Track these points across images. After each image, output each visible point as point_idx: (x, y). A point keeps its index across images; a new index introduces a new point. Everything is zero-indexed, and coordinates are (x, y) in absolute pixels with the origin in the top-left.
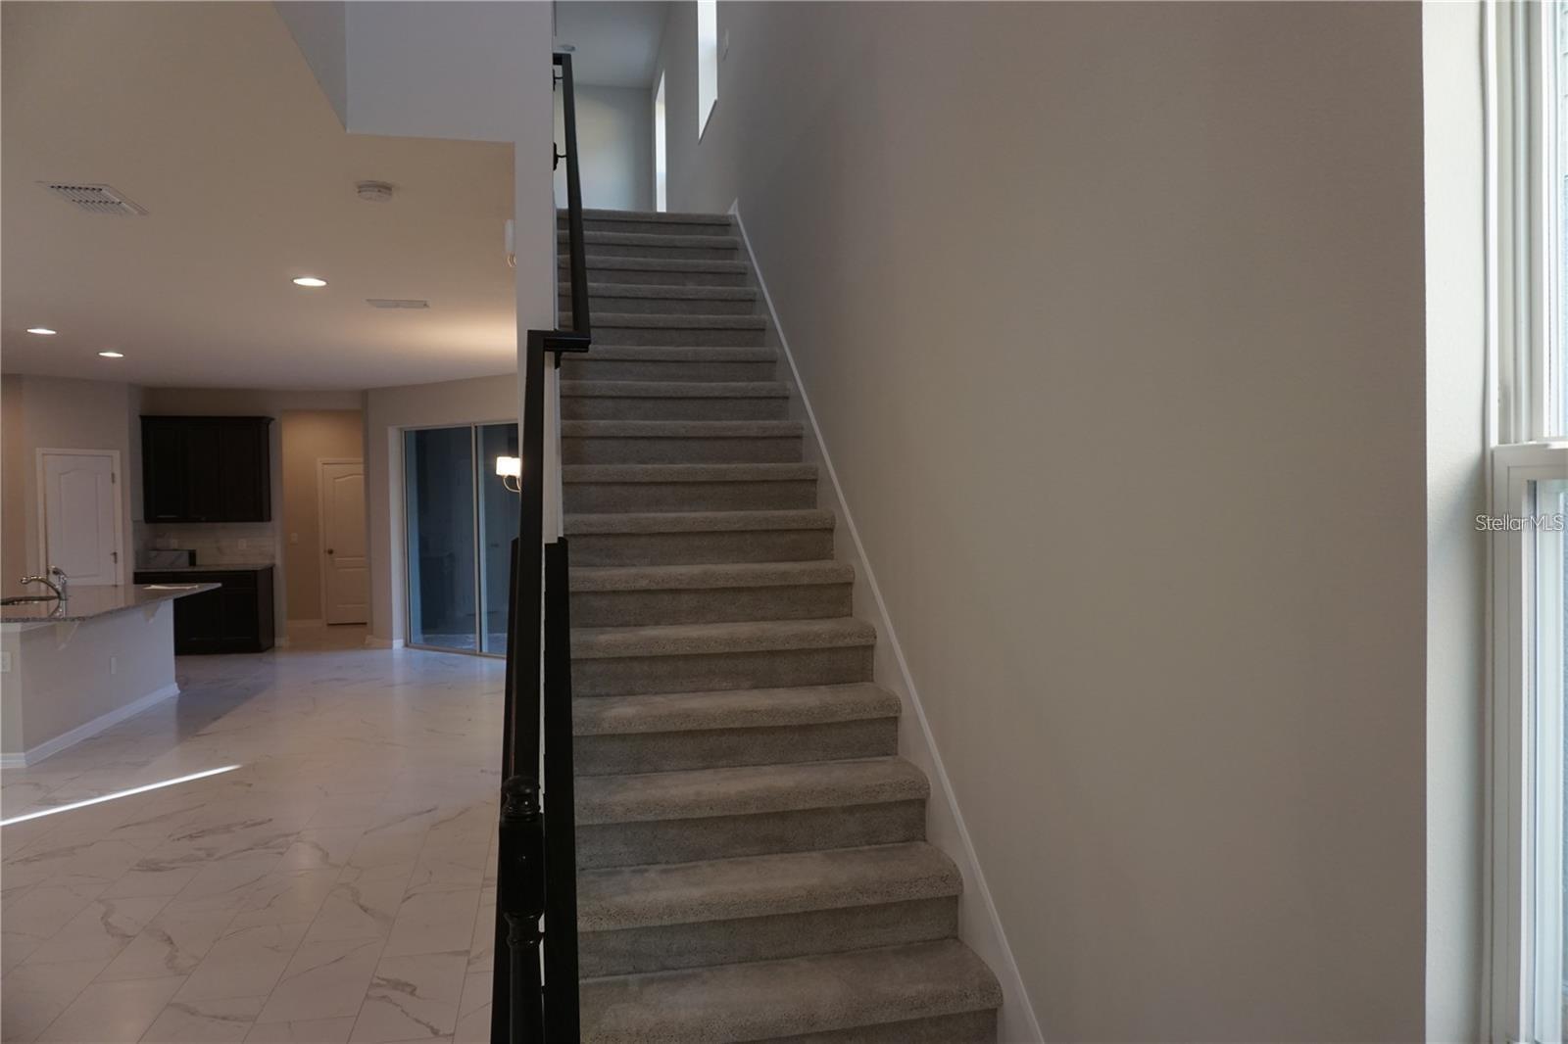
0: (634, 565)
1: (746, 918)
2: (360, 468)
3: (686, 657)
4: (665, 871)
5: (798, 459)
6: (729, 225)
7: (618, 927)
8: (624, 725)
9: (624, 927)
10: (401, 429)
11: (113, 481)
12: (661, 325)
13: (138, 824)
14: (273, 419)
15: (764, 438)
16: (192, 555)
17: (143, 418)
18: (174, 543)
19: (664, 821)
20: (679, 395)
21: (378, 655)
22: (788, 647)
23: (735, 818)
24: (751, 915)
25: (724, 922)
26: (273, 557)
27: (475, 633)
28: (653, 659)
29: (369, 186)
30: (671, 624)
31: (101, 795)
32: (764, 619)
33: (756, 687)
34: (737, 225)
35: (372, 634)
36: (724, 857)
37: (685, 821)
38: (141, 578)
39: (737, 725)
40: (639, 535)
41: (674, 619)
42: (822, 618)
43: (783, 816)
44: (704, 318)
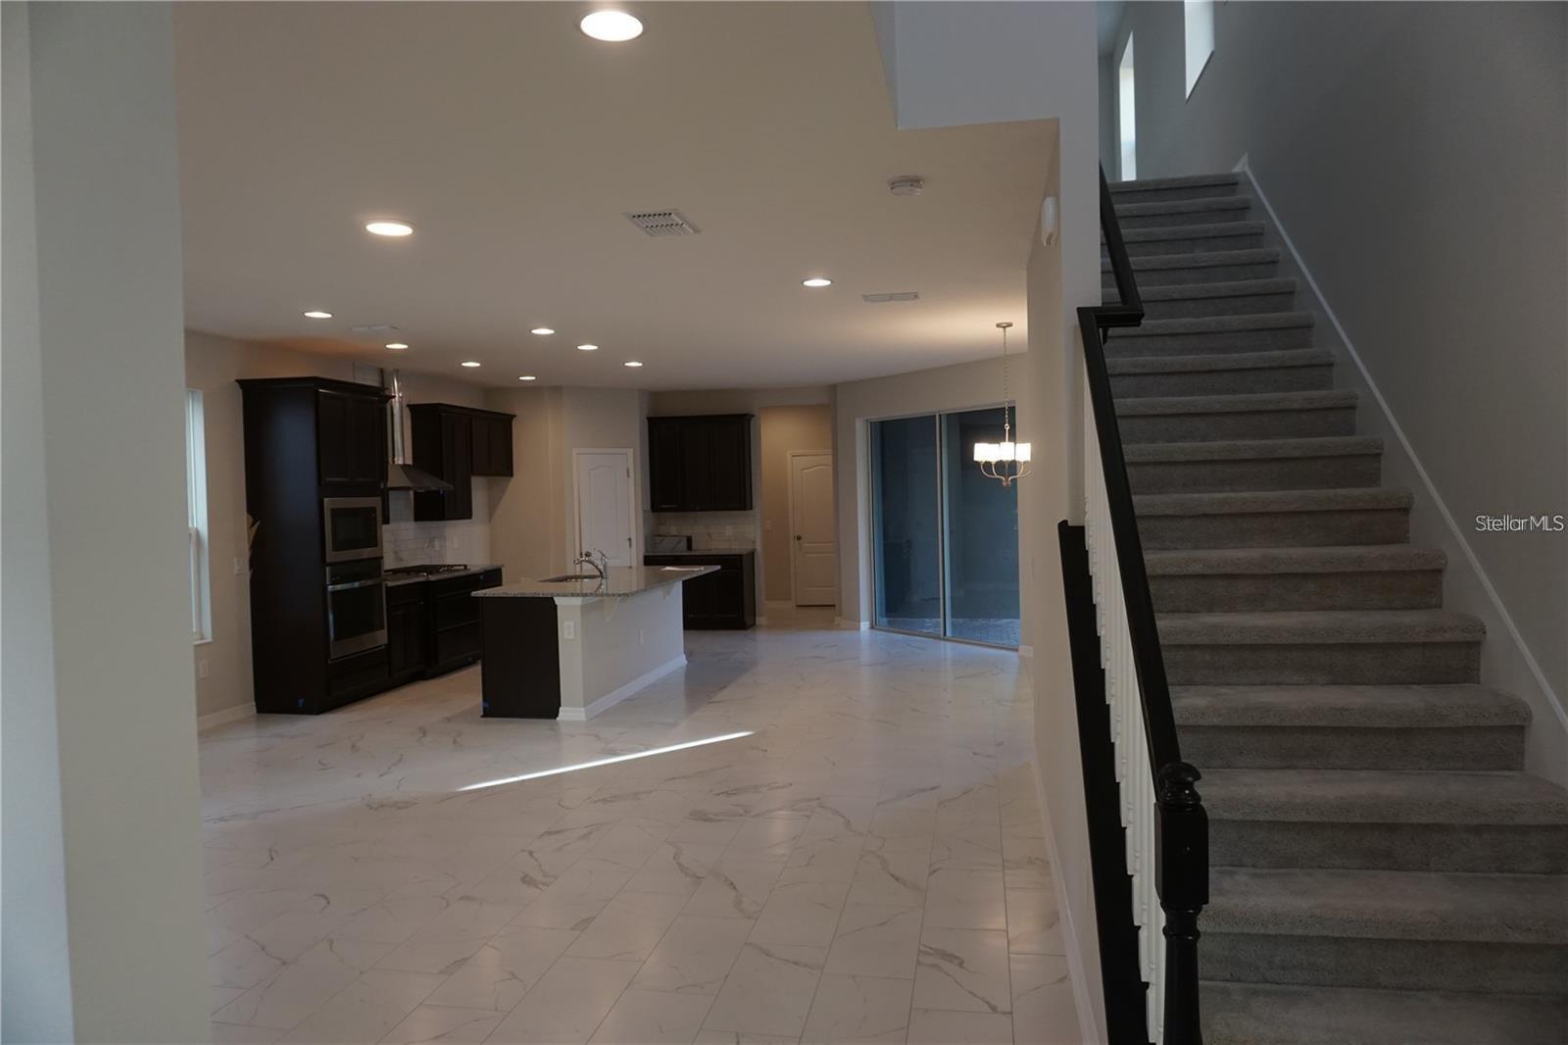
0: (1176, 549)
1: (1362, 939)
2: (829, 459)
3: (1254, 648)
4: (1255, 876)
5: (1351, 432)
6: (1236, 184)
7: (1217, 930)
8: (1196, 716)
9: (1224, 931)
10: (867, 420)
11: (628, 476)
12: (1175, 296)
13: (683, 777)
14: (753, 416)
15: (1309, 410)
16: (689, 540)
17: (649, 419)
18: (673, 530)
19: (1253, 821)
20: (1207, 368)
21: (846, 635)
22: (1373, 640)
23: (1333, 826)
24: (1370, 936)
25: (1336, 940)
26: (754, 542)
27: (939, 617)
28: (1214, 648)
29: (901, 181)
30: (1226, 612)
31: (647, 749)
32: (1332, 608)
33: (1334, 683)
34: (1250, 183)
35: (840, 615)
36: (1320, 867)
37: (1276, 823)
38: (649, 561)
39: (1323, 723)
40: (1182, 517)
41: (1230, 606)
42: (1405, 608)
43: (1391, 828)
44: (1223, 286)
